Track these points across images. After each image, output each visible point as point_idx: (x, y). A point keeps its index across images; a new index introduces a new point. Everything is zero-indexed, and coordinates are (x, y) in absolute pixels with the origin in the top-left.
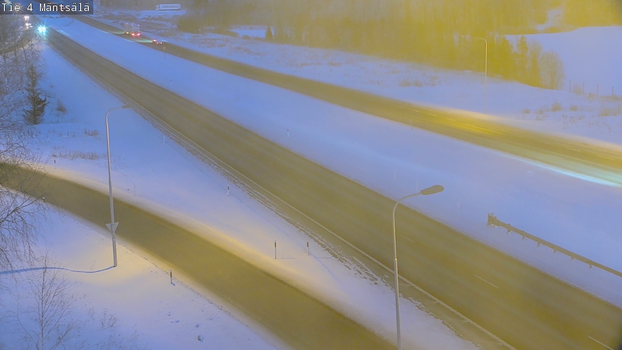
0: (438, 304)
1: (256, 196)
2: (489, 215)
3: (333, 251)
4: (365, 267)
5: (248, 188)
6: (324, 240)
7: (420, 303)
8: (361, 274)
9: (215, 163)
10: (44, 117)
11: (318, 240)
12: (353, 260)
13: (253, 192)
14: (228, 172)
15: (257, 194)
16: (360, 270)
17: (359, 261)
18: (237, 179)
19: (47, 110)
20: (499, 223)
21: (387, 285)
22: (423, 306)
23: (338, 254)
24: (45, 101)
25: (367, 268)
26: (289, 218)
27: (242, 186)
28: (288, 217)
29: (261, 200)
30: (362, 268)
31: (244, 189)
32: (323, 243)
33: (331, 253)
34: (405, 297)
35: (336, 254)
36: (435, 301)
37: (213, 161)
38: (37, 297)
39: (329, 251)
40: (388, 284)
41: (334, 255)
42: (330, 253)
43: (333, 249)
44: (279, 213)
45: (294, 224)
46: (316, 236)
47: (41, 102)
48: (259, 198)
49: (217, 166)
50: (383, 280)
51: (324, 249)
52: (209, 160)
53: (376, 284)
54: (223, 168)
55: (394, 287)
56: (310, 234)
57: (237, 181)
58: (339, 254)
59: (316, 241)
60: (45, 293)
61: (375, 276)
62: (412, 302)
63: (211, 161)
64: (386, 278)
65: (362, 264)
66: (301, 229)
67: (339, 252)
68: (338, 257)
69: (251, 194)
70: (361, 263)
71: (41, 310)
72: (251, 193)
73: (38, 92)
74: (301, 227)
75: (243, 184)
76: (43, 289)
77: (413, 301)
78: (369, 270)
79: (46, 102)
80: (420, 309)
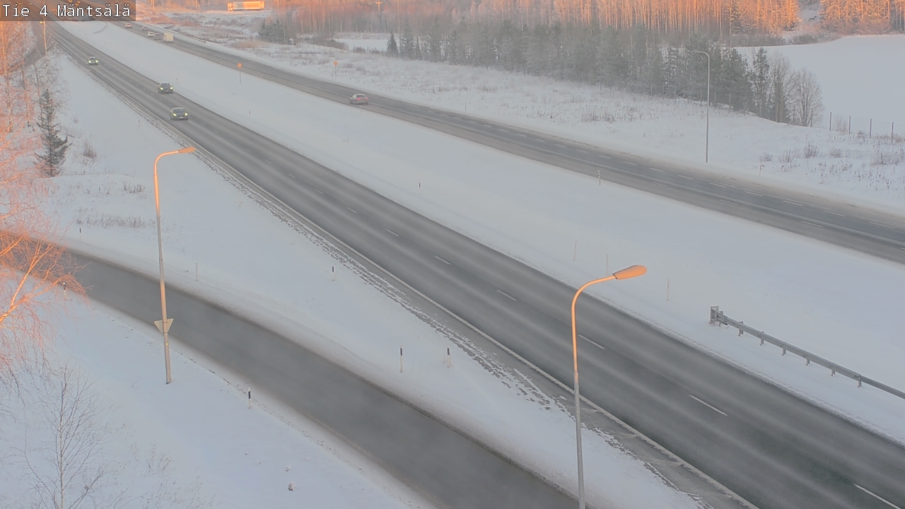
0: (639, 438)
1: (372, 281)
2: (712, 310)
3: (485, 361)
4: (532, 384)
5: (362, 269)
6: (472, 345)
7: (612, 437)
8: (526, 394)
9: (314, 233)
10: (64, 165)
11: (464, 345)
12: (514, 374)
13: (369, 274)
14: (332, 245)
15: (374, 278)
16: (525, 389)
17: (522, 375)
18: (346, 257)
19: (68, 154)
20: (726, 321)
21: (563, 411)
22: (616, 441)
23: (492, 364)
24: (66, 141)
25: (534, 386)
26: (421, 312)
27: (353, 266)
28: (419, 312)
29: (380, 286)
30: (527, 385)
31: (355, 270)
32: (471, 349)
33: (483, 364)
34: (590, 427)
35: (490, 365)
36: (634, 434)
37: (311, 230)
38: (54, 428)
39: (479, 361)
40: (566, 410)
41: (487, 367)
42: (480, 363)
43: (486, 359)
44: (406, 305)
45: (428, 321)
46: (461, 339)
47: (60, 143)
48: (377, 285)
49: (318, 238)
50: (558, 403)
51: (472, 358)
52: (305, 229)
53: (548, 408)
54: (325, 241)
55: (573, 413)
56: (452, 336)
57: (346, 260)
58: (494, 366)
59: (460, 346)
60: (64, 421)
61: (547, 398)
62: (600, 436)
63: (307, 230)
64: (561, 401)
65: (528, 380)
66: (437, 330)
67: (493, 362)
68: (492, 370)
69: (366, 278)
70: (525, 378)
71: (59, 447)
72: (366, 276)
73: (55, 129)
74: (439, 326)
75: (354, 264)
76: (61, 416)
77: (602, 434)
78: (537, 388)
79: (67, 144)
80: (611, 445)
